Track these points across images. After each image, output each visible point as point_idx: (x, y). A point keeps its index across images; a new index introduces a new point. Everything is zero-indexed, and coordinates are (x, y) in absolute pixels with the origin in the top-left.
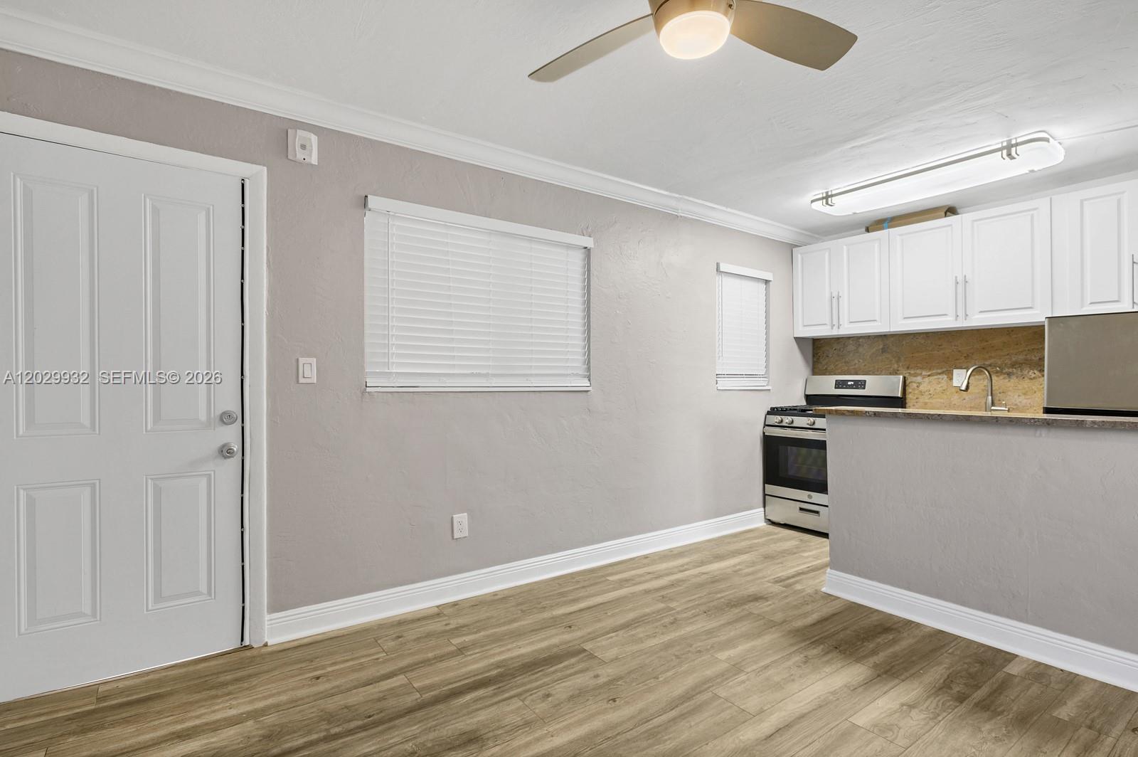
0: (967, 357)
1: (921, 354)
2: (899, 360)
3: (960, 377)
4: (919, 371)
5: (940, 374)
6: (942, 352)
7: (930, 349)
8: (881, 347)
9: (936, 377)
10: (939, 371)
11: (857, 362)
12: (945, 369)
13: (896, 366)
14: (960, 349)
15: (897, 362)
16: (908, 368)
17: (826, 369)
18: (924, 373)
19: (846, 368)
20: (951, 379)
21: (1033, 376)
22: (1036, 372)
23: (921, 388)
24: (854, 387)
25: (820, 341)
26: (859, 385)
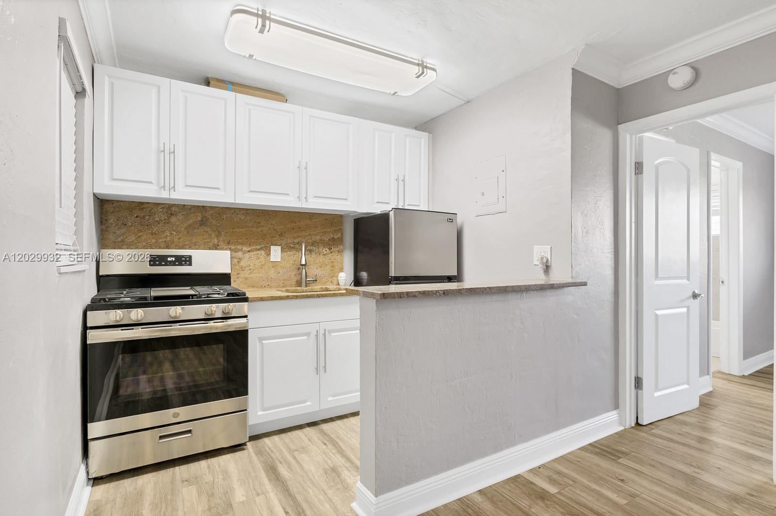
0: (281, 235)
1: (241, 230)
3: (276, 253)
4: (239, 247)
5: (259, 250)
6: (260, 229)
7: (250, 225)
8: (199, 218)
9: (255, 253)
10: (258, 247)
11: (168, 234)
12: (263, 246)
13: (216, 241)
14: (275, 228)
15: (217, 236)
16: (228, 243)
17: (123, 241)
18: (245, 249)
19: (154, 241)
20: (269, 255)
21: (325, 252)
22: (327, 249)
23: (242, 263)
24: (177, 263)
25: (113, 204)
26: (183, 261)
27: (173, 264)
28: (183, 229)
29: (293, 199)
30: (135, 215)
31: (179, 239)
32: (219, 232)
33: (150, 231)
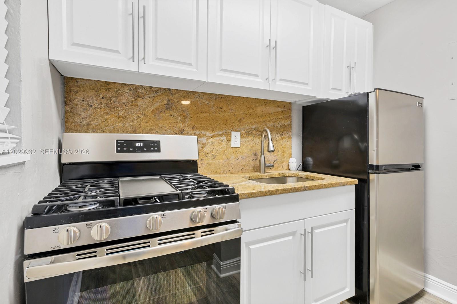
0: (240, 121)
1: (205, 115)
2: (183, 121)
3: (236, 139)
4: (203, 132)
5: (221, 135)
6: (222, 114)
7: (213, 110)
8: (166, 102)
9: (217, 138)
10: (220, 133)
11: (135, 118)
12: (224, 131)
13: (181, 126)
14: (235, 113)
16: (193, 128)
17: (88, 124)
18: (209, 134)
19: (121, 125)
20: (230, 140)
21: (278, 138)
22: (279, 135)
23: (206, 149)
24: (145, 149)
25: (78, 82)
26: (152, 147)
27: (141, 150)
28: (149, 112)
29: (262, 81)
30: (101, 96)
31: (146, 123)
32: (184, 116)
33: (117, 114)
